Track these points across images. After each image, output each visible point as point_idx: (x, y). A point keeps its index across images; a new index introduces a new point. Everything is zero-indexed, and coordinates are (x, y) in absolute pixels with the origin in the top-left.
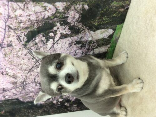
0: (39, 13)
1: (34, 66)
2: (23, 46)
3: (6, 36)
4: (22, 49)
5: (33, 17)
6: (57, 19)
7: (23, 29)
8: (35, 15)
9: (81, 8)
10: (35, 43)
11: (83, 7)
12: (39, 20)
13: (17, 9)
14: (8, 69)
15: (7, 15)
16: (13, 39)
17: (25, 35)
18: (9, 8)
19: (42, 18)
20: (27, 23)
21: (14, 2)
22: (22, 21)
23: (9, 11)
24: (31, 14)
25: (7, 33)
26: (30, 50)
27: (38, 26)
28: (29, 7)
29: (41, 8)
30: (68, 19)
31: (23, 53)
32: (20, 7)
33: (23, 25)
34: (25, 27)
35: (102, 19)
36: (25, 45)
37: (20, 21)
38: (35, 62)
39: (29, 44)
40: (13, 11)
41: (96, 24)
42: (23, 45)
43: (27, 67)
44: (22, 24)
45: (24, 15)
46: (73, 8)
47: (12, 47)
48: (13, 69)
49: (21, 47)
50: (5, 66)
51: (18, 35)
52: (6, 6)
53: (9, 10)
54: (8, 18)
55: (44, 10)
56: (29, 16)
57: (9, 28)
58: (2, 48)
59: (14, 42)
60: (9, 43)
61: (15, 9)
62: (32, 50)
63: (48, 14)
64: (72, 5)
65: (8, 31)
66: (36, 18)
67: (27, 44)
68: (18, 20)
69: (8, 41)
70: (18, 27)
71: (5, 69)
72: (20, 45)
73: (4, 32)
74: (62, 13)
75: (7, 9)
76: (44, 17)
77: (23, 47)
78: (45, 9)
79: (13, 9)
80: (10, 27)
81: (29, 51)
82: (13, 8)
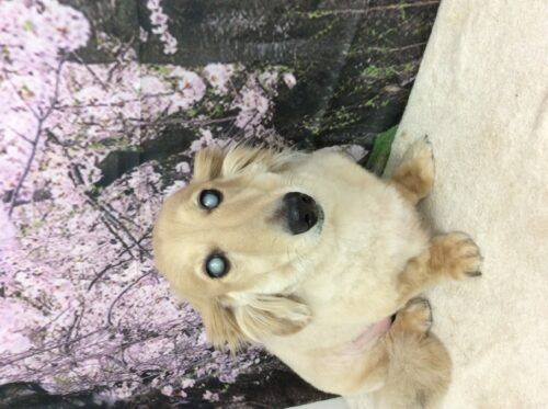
0: (152, 96)
1: (113, 264)
2: (88, 198)
3: (36, 163)
4: (81, 209)
5: (131, 109)
6: (205, 118)
7: (93, 143)
8: (139, 103)
9: (276, 82)
10: (125, 188)
11: (281, 78)
12: (148, 120)
13: (86, 82)
14: (25, 275)
15: (51, 99)
16: (57, 175)
17: (97, 164)
18: (61, 78)
19: (159, 113)
20: (110, 129)
21: (79, 62)
22: (95, 121)
23: (57, 88)
24: (126, 99)
25: (39, 155)
26: (107, 213)
27: (144, 139)
28: (124, 78)
29: (161, 84)
30: (238, 117)
31: (83, 223)
32: (97, 79)
33: (97, 131)
34: (102, 137)
35: (335, 115)
36: (93, 196)
37: (88, 120)
38: (118, 252)
39: (107, 192)
40: (72, 89)
41: (316, 129)
42: (87, 193)
43: (88, 266)
44: (94, 128)
45: (103, 102)
46: (252, 80)
47: (49, 201)
48: (40, 274)
49: (79, 203)
50: (15, 264)
51: (75, 161)
52: (53, 73)
53: (60, 86)
54: (53, 107)
55: (170, 91)
56: (122, 105)
57: (48, 140)
58: (16, 204)
59: (59, 184)
60: (40, 188)
61: (80, 82)
62: (115, 211)
63: (179, 102)
64: (249, 72)
65: (44, 148)
66: (143, 111)
67: (100, 190)
68: (83, 116)
69: (39, 180)
70: (80, 136)
71: (14, 277)
72: (77, 195)
73: (29, 152)
74: (221, 98)
75: (54, 81)
76: (167, 109)
77: (87, 201)
78: (175, 87)
79: (71, 83)
80: (52, 137)
81: (103, 214)
82: (73, 79)
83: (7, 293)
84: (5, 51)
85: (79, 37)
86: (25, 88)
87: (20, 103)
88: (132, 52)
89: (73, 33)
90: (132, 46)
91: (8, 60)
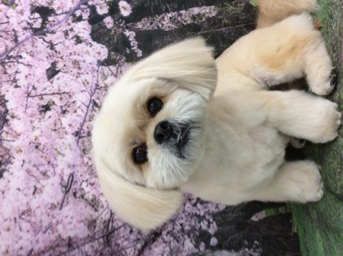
3: (88, 118)
13: (108, 75)
14: (86, 184)
15: (95, 84)
18: (99, 74)
21: (105, 66)
23: (98, 79)
25: (89, 114)
28: (123, 71)
32: (112, 73)
40: (103, 79)
48: (93, 184)
50: (81, 176)
53: (100, 78)
54: (96, 89)
58: (80, 138)
60: (90, 130)
61: (105, 74)
65: (92, 109)
69: (89, 126)
71: (81, 184)
73: (85, 111)
75: (96, 76)
79: (103, 76)
80: (95, 104)
82: (103, 74)
83: (78, 195)
84: (79, 64)
85: (105, 55)
86: (86, 80)
87: (84, 88)
88: (124, 58)
89: (103, 53)
90: (124, 55)
91: (80, 68)
